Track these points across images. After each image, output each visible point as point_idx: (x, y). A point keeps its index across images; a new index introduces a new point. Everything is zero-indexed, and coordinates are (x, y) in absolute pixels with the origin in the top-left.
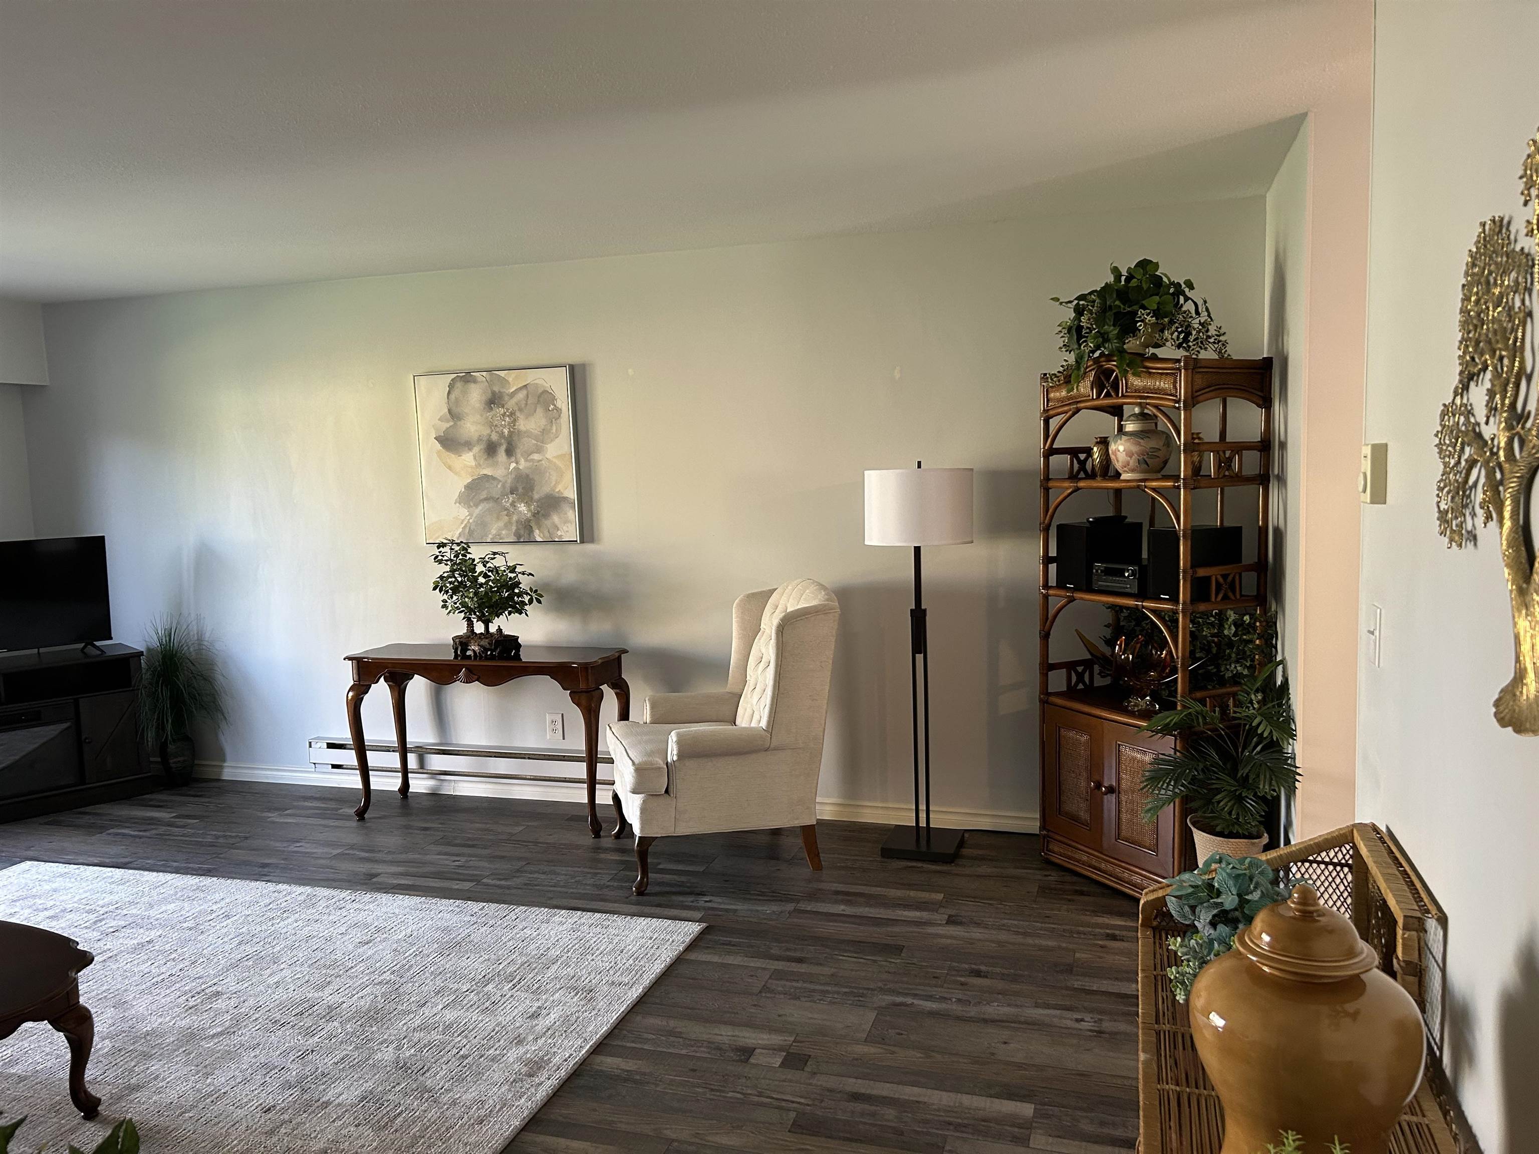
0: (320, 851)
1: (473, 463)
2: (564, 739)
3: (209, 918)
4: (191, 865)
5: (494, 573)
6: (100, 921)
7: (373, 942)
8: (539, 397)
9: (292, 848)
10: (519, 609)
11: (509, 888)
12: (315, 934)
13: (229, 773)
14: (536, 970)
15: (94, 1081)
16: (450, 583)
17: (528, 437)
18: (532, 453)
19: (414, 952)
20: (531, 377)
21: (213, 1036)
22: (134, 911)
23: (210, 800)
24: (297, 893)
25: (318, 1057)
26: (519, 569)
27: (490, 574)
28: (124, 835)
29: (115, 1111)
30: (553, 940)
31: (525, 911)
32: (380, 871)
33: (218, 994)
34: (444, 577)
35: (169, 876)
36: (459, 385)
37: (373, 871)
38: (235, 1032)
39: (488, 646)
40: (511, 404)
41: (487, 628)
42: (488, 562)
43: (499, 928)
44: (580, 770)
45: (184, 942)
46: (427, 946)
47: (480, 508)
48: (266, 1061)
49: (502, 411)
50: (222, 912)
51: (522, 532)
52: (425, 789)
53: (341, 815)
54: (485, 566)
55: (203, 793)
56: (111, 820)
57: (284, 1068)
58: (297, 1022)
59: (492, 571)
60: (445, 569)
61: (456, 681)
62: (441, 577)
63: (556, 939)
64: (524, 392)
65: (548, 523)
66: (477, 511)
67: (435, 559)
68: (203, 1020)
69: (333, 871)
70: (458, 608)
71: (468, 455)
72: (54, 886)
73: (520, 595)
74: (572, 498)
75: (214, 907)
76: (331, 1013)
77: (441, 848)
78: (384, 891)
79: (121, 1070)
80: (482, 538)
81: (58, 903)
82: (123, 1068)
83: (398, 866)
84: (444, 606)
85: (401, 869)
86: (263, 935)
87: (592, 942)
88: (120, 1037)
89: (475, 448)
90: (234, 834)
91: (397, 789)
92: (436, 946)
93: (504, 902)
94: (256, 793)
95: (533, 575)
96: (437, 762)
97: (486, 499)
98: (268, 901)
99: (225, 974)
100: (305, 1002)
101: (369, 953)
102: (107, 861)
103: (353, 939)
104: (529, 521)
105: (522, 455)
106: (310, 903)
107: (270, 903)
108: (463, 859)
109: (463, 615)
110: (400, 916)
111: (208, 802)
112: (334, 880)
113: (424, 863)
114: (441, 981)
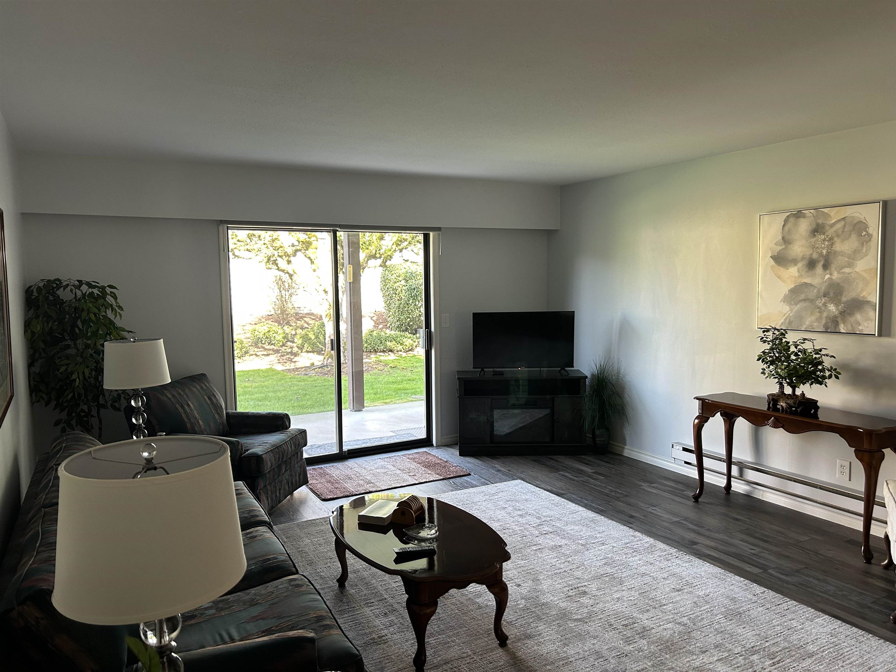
0: (665, 516)
1: (797, 274)
2: (850, 480)
3: (593, 542)
4: (593, 505)
5: (803, 353)
6: (541, 525)
7: (682, 591)
8: (855, 225)
9: (650, 510)
10: (820, 381)
11: (788, 583)
12: (648, 572)
13: (627, 453)
14: (794, 658)
15: (510, 623)
16: (770, 357)
17: (842, 256)
18: (845, 267)
19: (707, 608)
20: (849, 211)
21: (576, 620)
22: (558, 525)
23: (613, 466)
24: (645, 541)
25: (628, 661)
26: (823, 352)
27: (799, 353)
28: (566, 477)
29: (514, 647)
30: (813, 637)
31: (796, 606)
32: (699, 541)
33: (585, 593)
34: (766, 352)
35: (581, 508)
36: (792, 220)
37: (695, 540)
38: (587, 622)
39: (793, 405)
40: (830, 232)
41: (794, 391)
42: (798, 345)
43: (772, 613)
44: (860, 507)
45: (577, 552)
46: (717, 608)
47: (798, 306)
48: (599, 650)
49: (823, 237)
50: (601, 540)
51: (830, 324)
52: (743, 491)
53: (684, 495)
54: (796, 348)
55: (611, 461)
56: (563, 466)
57: (607, 660)
58: (622, 630)
59: (801, 352)
60: (767, 347)
61: (766, 425)
62: (764, 352)
63: (816, 637)
64: (842, 223)
65: (852, 319)
66: (796, 308)
67: (761, 339)
68: (573, 607)
69: (670, 532)
70: (773, 375)
71: (794, 268)
72: (527, 497)
73: (823, 370)
74: (875, 301)
75: (598, 535)
76: (644, 632)
77: (744, 537)
78: (698, 556)
79: (524, 622)
80: (798, 327)
81: (525, 508)
82: (526, 621)
83: (712, 541)
84: (763, 373)
85: (712, 544)
86: (619, 562)
87: (845, 650)
88: (530, 600)
89: (799, 264)
90: (620, 491)
91: (723, 486)
92: (723, 610)
93: (781, 593)
94: (639, 468)
95: (835, 357)
96: (751, 475)
97: (804, 300)
98: (627, 541)
99: (592, 581)
100: (631, 618)
101: (678, 598)
102: (554, 490)
103: (670, 585)
104: (836, 317)
105: (836, 269)
106: (650, 550)
107: (628, 543)
108: (758, 550)
109: (777, 380)
110: (704, 579)
111: (612, 468)
112: (668, 539)
113: (730, 544)
114: (720, 638)
